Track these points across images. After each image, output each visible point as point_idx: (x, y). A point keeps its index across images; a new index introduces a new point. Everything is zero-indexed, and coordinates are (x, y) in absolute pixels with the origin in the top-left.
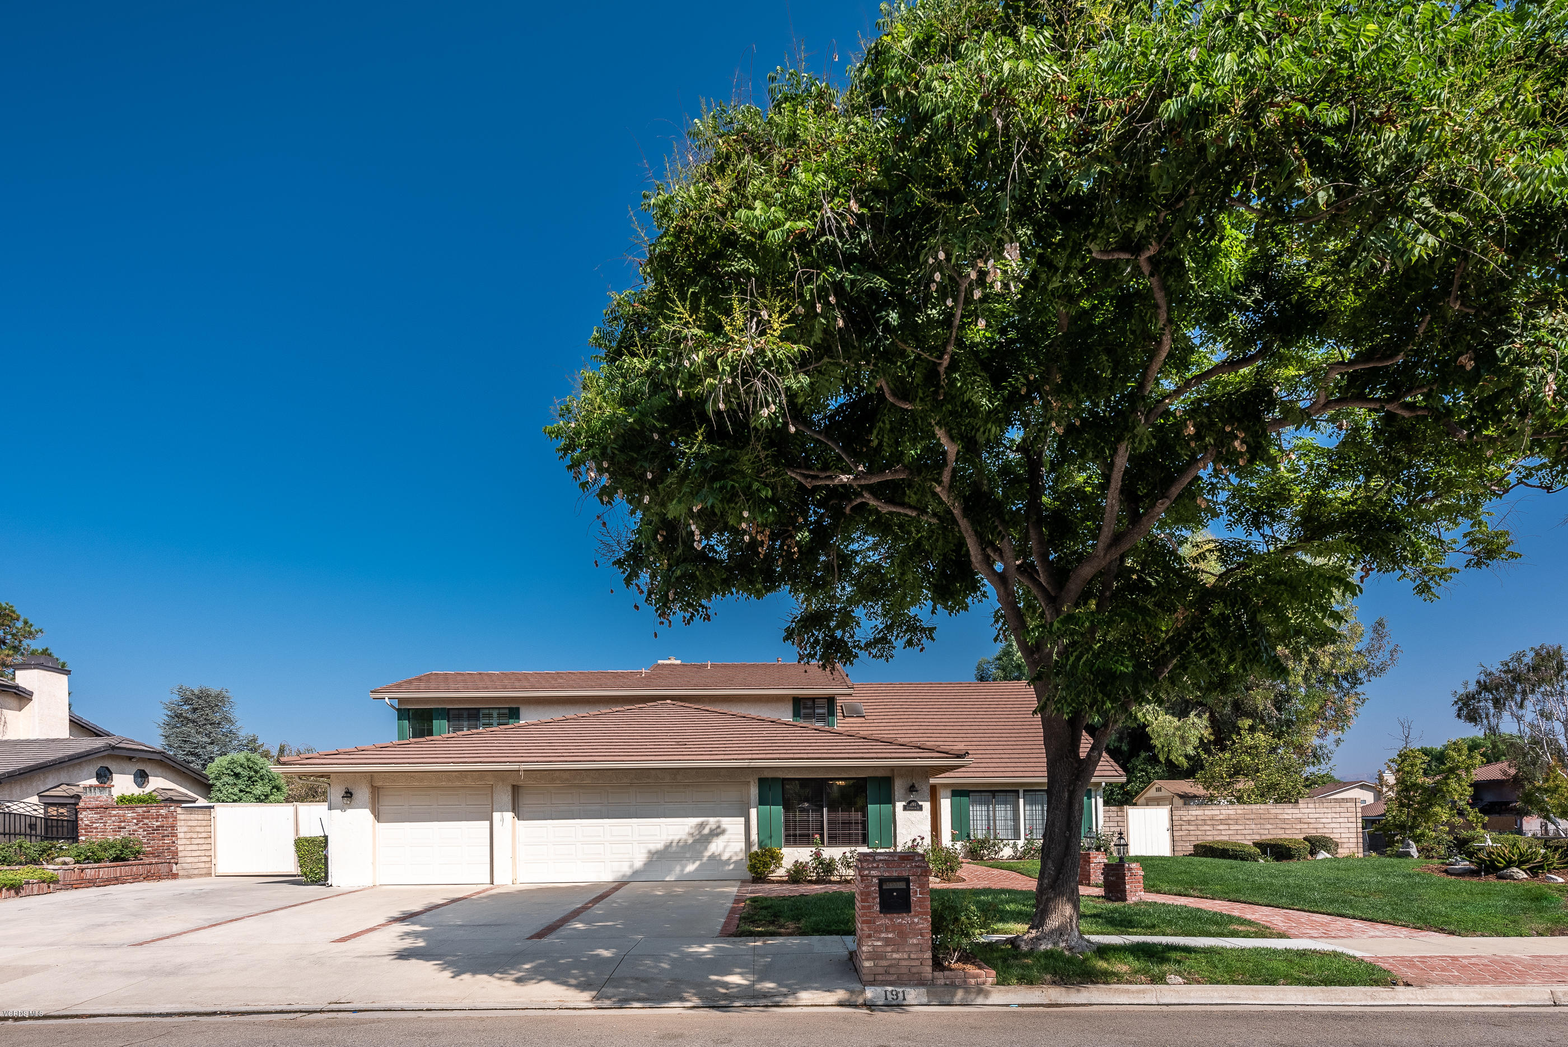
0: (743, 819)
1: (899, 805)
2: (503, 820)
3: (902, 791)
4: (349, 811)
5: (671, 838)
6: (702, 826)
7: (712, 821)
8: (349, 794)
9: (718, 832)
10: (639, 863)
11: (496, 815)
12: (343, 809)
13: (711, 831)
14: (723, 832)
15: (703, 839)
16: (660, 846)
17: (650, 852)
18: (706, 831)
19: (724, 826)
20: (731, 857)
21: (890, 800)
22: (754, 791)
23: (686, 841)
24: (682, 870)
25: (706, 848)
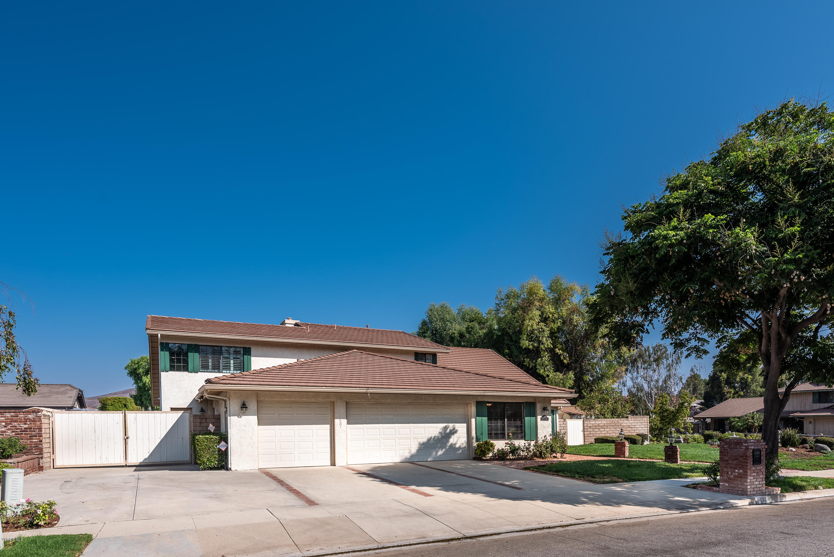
0: (465, 425)
1: (539, 417)
2: (341, 424)
3: (540, 410)
4: (244, 417)
5: (430, 436)
6: (446, 428)
7: (451, 425)
8: (244, 406)
9: (454, 432)
10: (414, 451)
11: (337, 421)
12: (239, 416)
13: (450, 431)
14: (456, 432)
15: (446, 435)
16: (425, 440)
17: (419, 443)
18: (448, 431)
19: (456, 429)
20: (460, 446)
21: (534, 415)
22: (473, 409)
23: (438, 437)
24: (436, 454)
25: (448, 441)
